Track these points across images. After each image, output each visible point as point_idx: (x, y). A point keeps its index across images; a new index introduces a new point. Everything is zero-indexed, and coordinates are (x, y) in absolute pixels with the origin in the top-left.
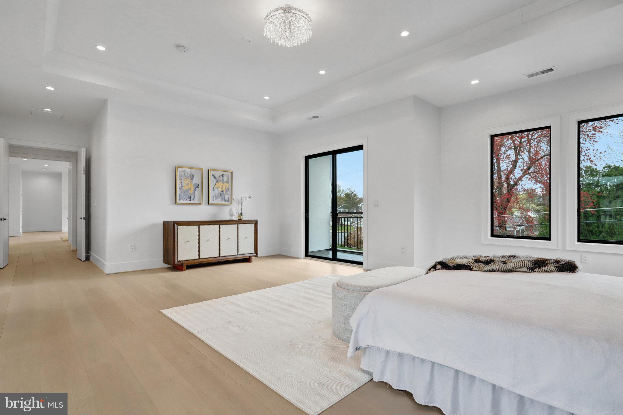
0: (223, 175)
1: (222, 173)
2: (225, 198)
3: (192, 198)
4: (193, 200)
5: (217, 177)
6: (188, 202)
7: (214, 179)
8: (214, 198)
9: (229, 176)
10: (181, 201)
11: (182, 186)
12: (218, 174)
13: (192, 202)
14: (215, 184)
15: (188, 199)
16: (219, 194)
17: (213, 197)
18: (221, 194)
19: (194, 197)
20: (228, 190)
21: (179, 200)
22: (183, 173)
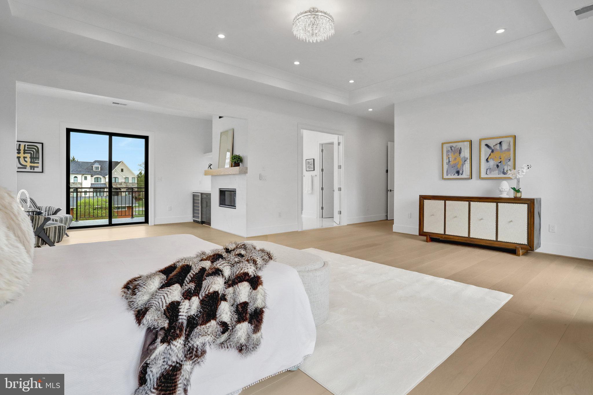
0: (500, 143)
1: (500, 140)
2: (504, 170)
3: (461, 172)
4: (462, 174)
5: (492, 146)
6: (456, 176)
7: (488, 149)
8: (488, 171)
9: (510, 142)
10: (449, 177)
11: (449, 162)
12: (491, 143)
13: (460, 176)
14: (490, 155)
15: (456, 174)
16: (496, 166)
17: (487, 169)
18: (498, 166)
19: (463, 172)
20: (510, 160)
21: (447, 175)
22: (450, 149)
